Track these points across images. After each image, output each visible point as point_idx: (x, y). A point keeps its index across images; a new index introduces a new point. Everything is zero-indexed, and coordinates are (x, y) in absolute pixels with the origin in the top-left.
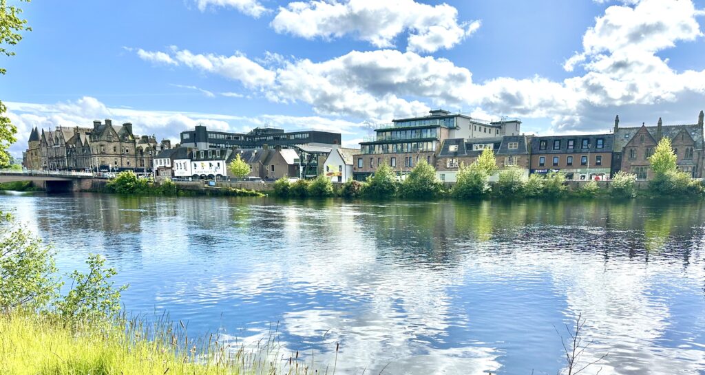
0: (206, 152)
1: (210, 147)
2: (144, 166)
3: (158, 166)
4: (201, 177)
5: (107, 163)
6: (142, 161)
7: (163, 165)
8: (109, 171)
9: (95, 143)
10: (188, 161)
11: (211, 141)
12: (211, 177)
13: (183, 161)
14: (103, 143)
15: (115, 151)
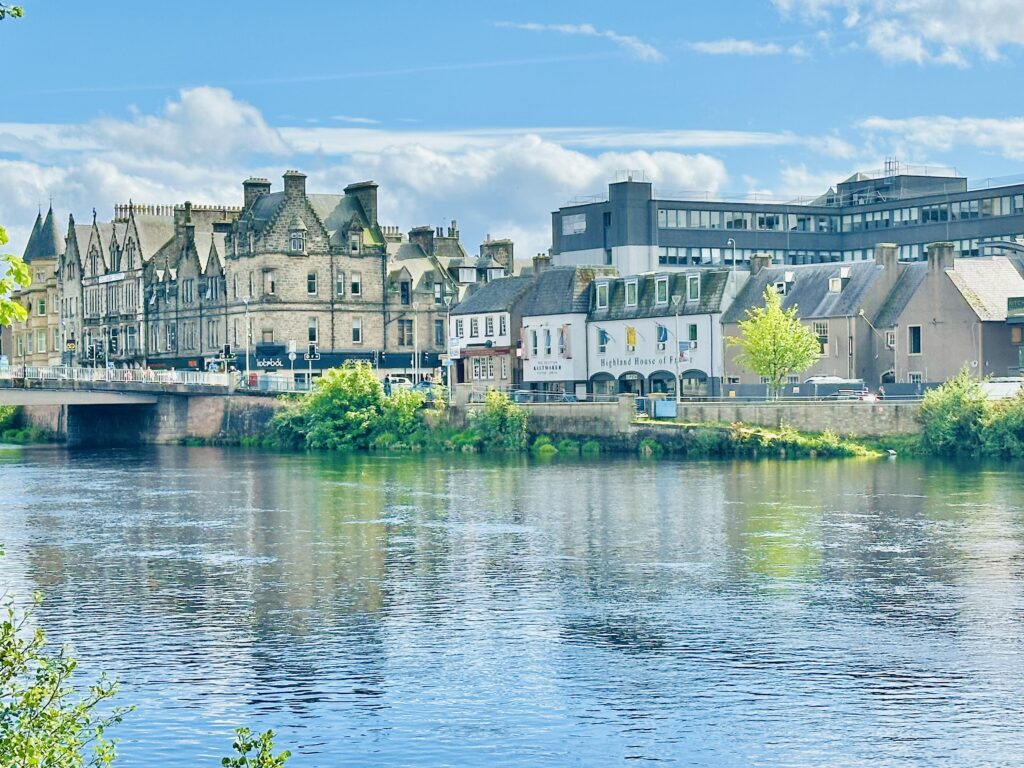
0: (646, 286)
1: (663, 260)
2: (410, 343)
3: (463, 344)
4: (625, 385)
5: (281, 337)
6: (405, 323)
7: (482, 339)
8: (287, 365)
9: (244, 260)
10: (577, 320)
11: (669, 238)
12: (660, 381)
13: (556, 322)
14: (273, 260)
15: (311, 289)
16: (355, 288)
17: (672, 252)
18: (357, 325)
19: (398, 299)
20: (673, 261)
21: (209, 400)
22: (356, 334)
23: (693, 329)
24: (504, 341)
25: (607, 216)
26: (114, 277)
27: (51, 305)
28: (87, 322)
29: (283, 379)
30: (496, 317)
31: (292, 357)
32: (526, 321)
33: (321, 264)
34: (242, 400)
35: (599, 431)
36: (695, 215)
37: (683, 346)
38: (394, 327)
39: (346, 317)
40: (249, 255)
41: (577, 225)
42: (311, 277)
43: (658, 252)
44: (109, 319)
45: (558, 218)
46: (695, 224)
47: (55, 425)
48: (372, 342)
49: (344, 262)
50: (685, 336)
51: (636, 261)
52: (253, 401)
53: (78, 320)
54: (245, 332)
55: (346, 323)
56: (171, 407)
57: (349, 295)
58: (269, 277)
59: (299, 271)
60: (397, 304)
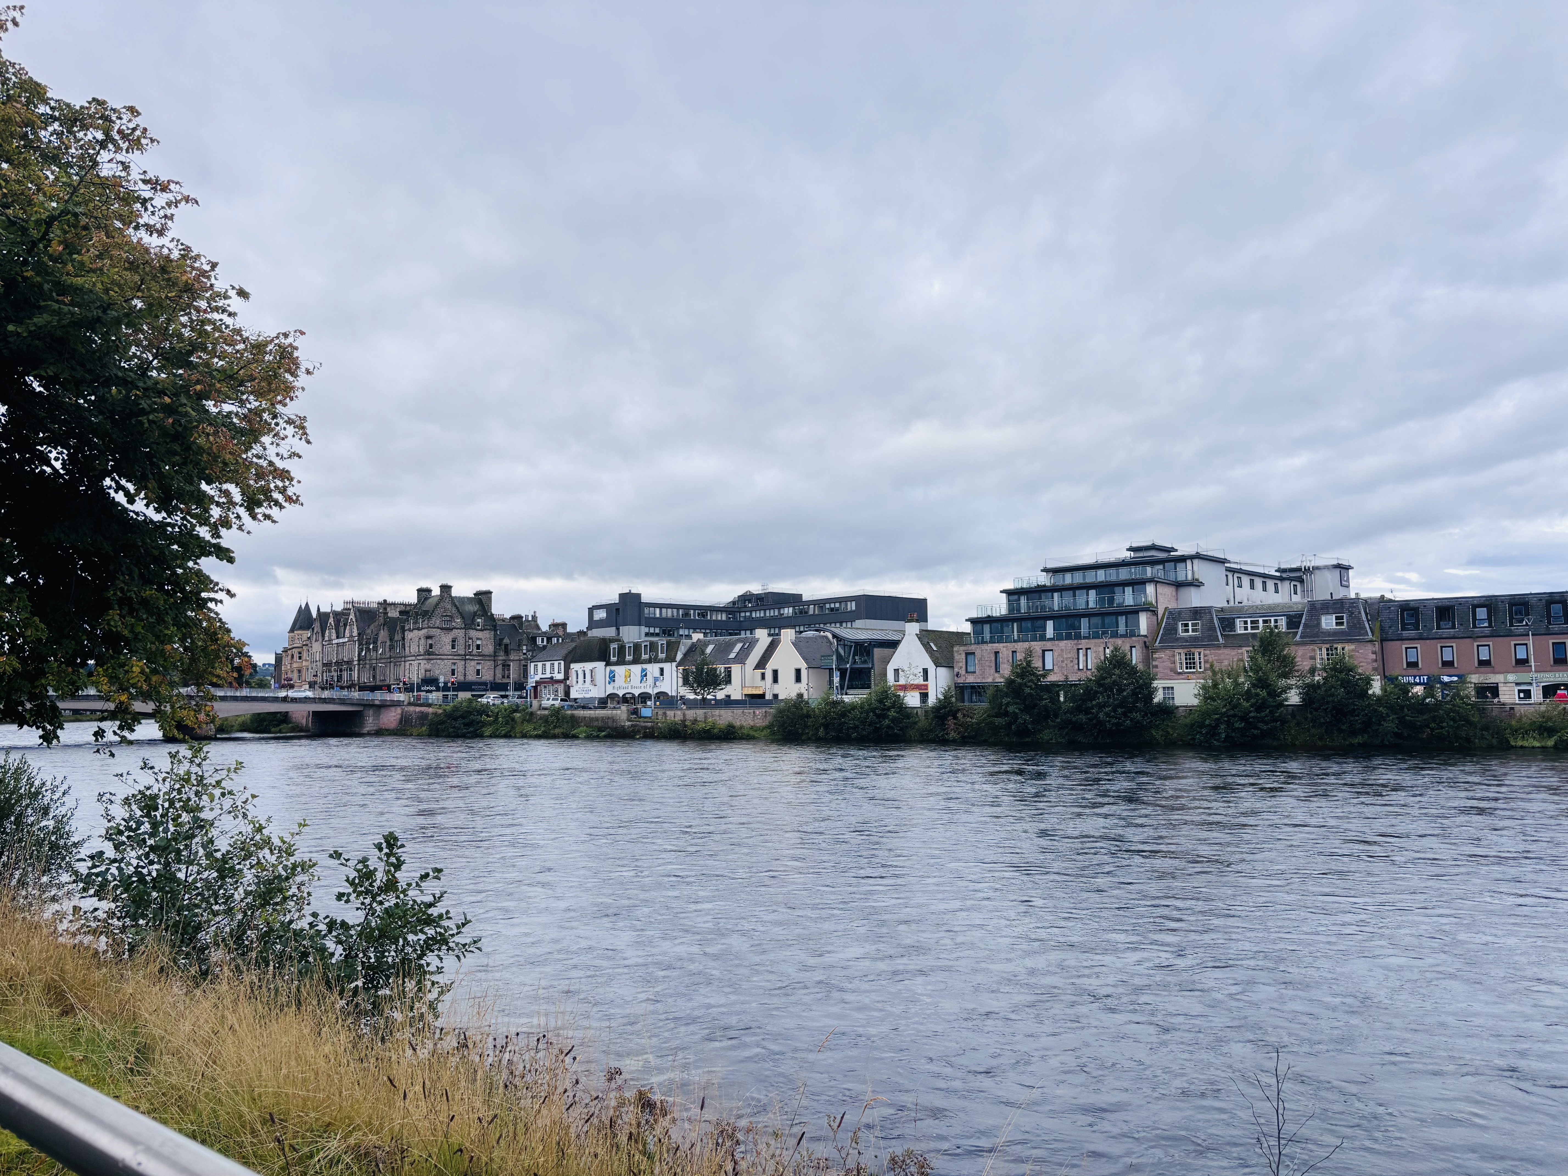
0: (637, 647)
2: (509, 677)
7: (548, 675)
8: (438, 689)
9: (416, 632)
12: (644, 697)
13: (588, 666)
14: (432, 632)
15: (453, 647)
16: (478, 647)
17: (652, 630)
18: (479, 667)
19: (502, 653)
20: (652, 635)
21: (393, 709)
22: (478, 672)
23: (662, 670)
24: (561, 676)
25: (617, 610)
26: (341, 640)
27: (305, 655)
28: (324, 665)
29: (435, 697)
30: (556, 663)
31: (441, 685)
32: (572, 666)
33: (460, 634)
34: (412, 708)
35: (610, 724)
36: (664, 610)
37: (656, 679)
38: (499, 669)
39: (473, 663)
40: (419, 629)
41: (601, 615)
42: (454, 641)
43: (645, 630)
44: (337, 663)
45: (591, 610)
46: (664, 615)
47: (304, 722)
48: (487, 676)
49: (473, 633)
50: (657, 673)
51: (632, 634)
52: (418, 709)
53: (320, 664)
54: (414, 672)
55: (472, 666)
56: (371, 712)
57: (475, 651)
58: (430, 641)
59: (447, 639)
60: (502, 657)
